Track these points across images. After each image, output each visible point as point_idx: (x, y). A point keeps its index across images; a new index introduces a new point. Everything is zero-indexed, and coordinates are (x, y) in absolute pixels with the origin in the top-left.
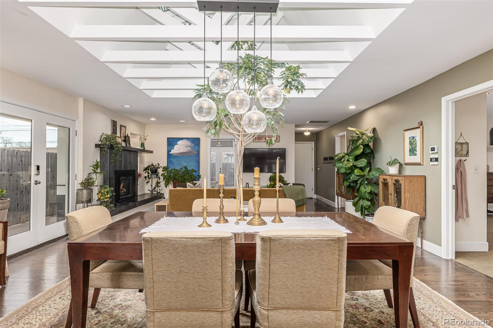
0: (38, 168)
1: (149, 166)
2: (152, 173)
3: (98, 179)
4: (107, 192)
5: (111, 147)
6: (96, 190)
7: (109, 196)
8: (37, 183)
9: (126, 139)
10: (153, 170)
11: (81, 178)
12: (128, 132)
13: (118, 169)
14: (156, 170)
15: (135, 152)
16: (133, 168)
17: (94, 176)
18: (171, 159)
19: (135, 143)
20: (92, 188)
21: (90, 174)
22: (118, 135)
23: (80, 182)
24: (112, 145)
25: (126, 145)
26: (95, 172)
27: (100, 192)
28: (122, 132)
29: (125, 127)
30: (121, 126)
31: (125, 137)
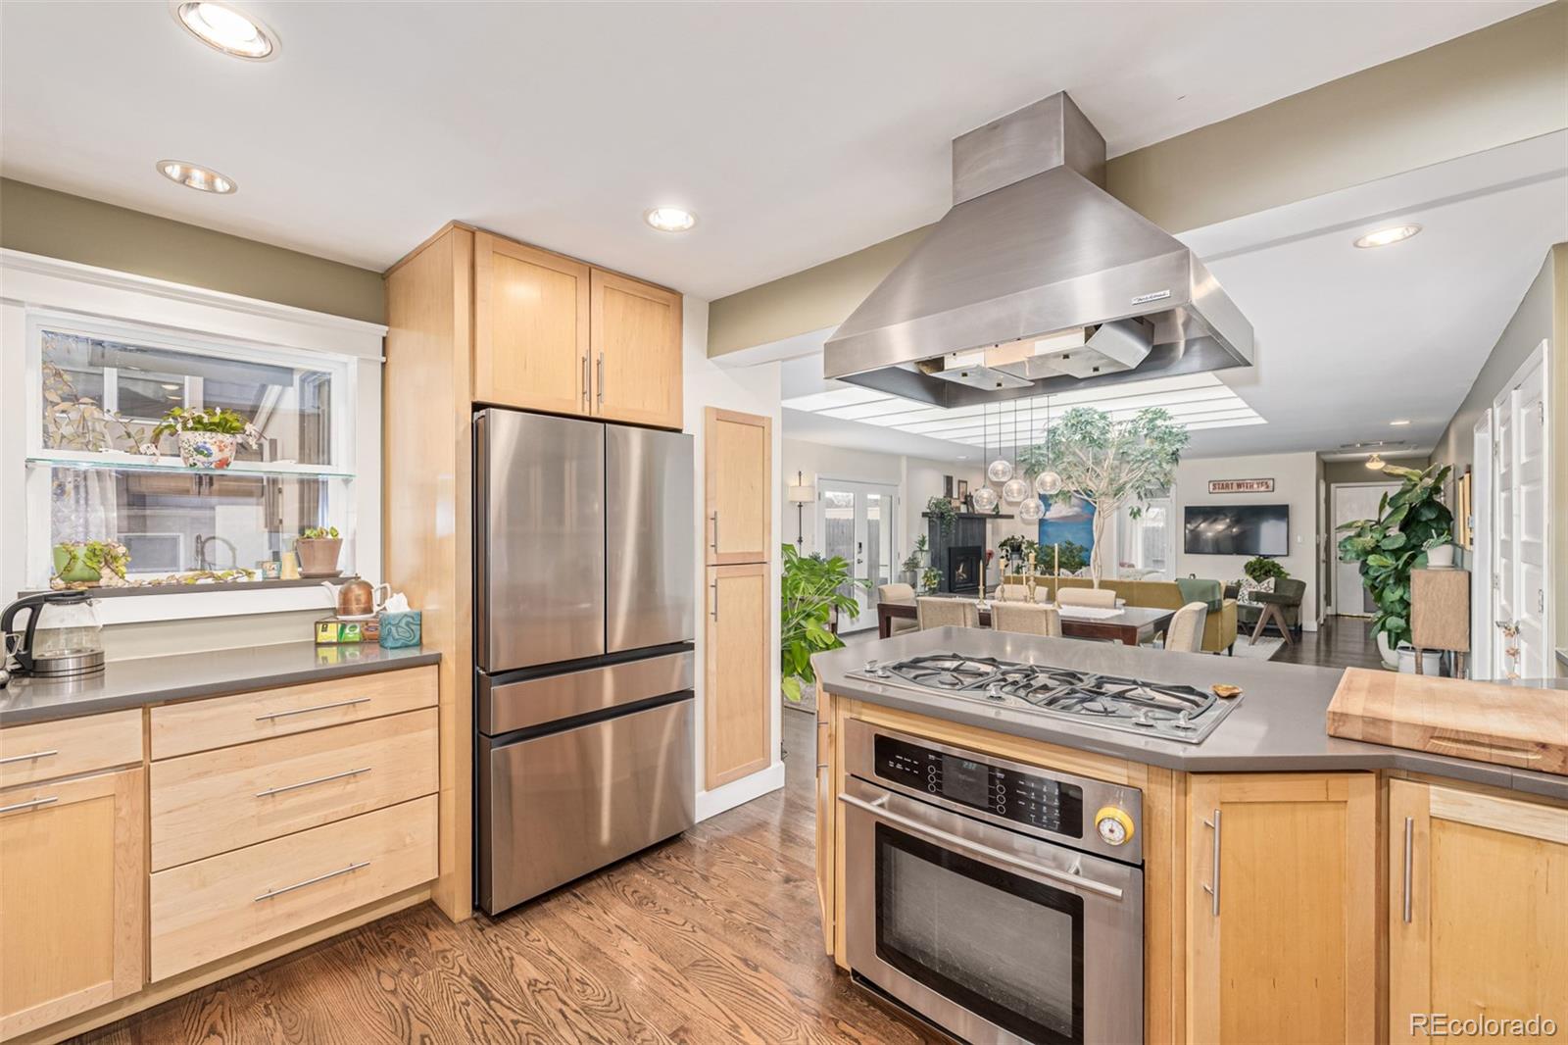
0: (860, 544)
1: (1008, 539)
2: (1012, 551)
3: (924, 560)
4: (935, 577)
5: (942, 516)
6: (921, 573)
7: (936, 581)
8: (859, 562)
9: (968, 500)
10: (1015, 547)
11: (904, 558)
12: (971, 489)
13: (953, 545)
14: (1020, 546)
15: (982, 519)
16: (977, 543)
17: (919, 555)
18: (1046, 528)
19: (983, 507)
20: (916, 570)
21: (915, 552)
22: (955, 495)
23: (903, 562)
24: (942, 514)
25: (968, 510)
26: (921, 550)
27: (925, 576)
28: (961, 490)
29: (966, 482)
30: (960, 482)
31: (966, 497)
